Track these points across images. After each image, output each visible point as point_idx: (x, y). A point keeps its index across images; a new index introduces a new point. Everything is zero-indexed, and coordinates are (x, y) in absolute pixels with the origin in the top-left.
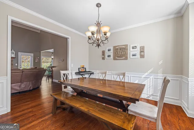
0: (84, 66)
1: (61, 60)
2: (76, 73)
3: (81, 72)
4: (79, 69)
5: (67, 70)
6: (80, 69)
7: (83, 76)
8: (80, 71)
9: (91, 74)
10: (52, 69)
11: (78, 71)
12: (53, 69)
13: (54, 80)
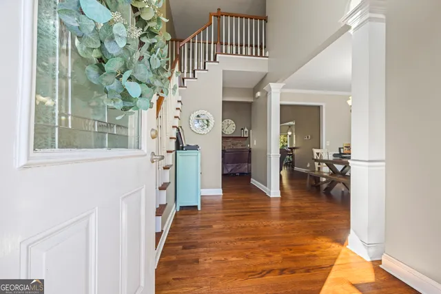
1: (308, 137)
2: (335, 155)
3: (344, 154)
4: (340, 149)
6: (342, 150)
8: (342, 152)
10: (292, 151)
11: (338, 153)
12: (295, 151)
13: (296, 168)
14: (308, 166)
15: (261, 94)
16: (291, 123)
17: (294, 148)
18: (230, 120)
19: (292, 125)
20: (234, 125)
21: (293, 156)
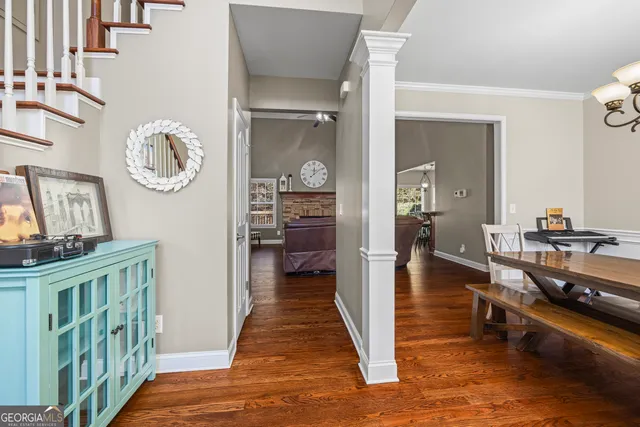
0: (561, 210)
1: (461, 193)
2: (529, 236)
3: (552, 233)
4: (539, 220)
5: (493, 223)
6: (544, 222)
7: (559, 246)
8: (545, 228)
9: (599, 244)
10: (430, 219)
11: (536, 230)
12: (436, 219)
13: (437, 253)
14: (462, 250)
15: (351, 86)
16: (428, 167)
17: (434, 214)
18: (317, 163)
19: (429, 171)
20: (325, 171)
21: (431, 227)
